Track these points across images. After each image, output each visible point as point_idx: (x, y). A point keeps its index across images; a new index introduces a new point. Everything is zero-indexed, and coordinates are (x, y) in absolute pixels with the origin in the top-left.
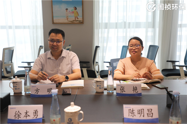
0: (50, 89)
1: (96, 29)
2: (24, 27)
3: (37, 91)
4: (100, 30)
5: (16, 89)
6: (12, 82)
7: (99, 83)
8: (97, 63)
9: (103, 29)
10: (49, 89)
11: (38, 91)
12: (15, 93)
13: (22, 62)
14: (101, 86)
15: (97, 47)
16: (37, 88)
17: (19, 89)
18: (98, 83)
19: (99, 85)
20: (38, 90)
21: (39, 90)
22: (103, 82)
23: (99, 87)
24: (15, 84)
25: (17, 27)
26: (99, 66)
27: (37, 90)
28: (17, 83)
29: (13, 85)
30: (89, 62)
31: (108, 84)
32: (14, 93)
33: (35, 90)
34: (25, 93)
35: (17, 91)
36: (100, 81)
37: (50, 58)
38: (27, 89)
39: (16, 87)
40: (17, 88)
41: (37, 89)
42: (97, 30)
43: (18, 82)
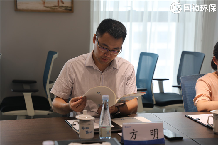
0: (155, 130)
3: (134, 134)
5: (87, 132)
6: (77, 121)
10: (153, 131)
11: (136, 135)
16: (134, 130)
21: (137, 132)
33: (130, 133)
37: (92, 66)
40: (89, 130)
41: (133, 131)
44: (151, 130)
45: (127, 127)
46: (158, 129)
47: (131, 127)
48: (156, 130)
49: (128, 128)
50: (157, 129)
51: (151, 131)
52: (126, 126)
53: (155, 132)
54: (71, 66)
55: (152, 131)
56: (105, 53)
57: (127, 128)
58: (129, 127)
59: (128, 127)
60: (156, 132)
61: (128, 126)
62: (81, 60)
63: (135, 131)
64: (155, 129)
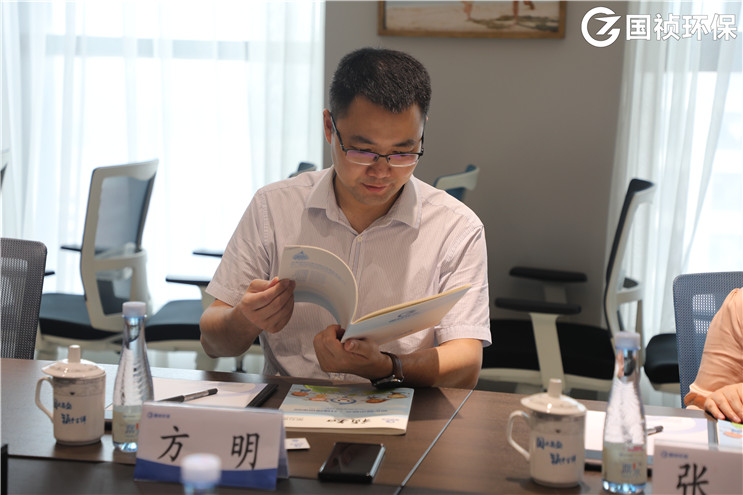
0: (249, 436)
1: (644, 70)
2: (223, 51)
3: (173, 443)
4: (668, 79)
5: (66, 420)
6: (49, 380)
7: (552, 425)
8: (630, 283)
9: (689, 76)
10: (242, 438)
11: (180, 445)
12: (60, 445)
13: (195, 253)
14: (559, 445)
15: (638, 185)
16: (176, 429)
17: (84, 419)
18: (542, 426)
19: (549, 438)
20: (178, 440)
21: (186, 436)
22: (580, 420)
23: (549, 450)
24: (67, 389)
25: (182, 49)
26: (640, 304)
27: (174, 437)
28: (72, 388)
29: (55, 393)
30: (580, 278)
31: (608, 439)
32: (54, 441)
33: (164, 438)
34: (113, 448)
35: (74, 434)
36: (557, 418)
37: (324, 210)
38: (128, 427)
39: (69, 407)
40: (73, 413)
41: (174, 433)
42: (649, 78)
43: (85, 381)
44: (237, 435)
45: (156, 415)
46: (260, 434)
47: (168, 416)
48: (253, 439)
49: (158, 419)
50: (257, 436)
51: (235, 438)
52: (154, 413)
53: (249, 443)
54: (265, 206)
55: (238, 441)
56: (369, 169)
57: (154, 419)
58: (163, 416)
59: (160, 416)
60: (252, 443)
61: (159, 412)
62: (301, 188)
63: (181, 432)
64: (251, 433)
